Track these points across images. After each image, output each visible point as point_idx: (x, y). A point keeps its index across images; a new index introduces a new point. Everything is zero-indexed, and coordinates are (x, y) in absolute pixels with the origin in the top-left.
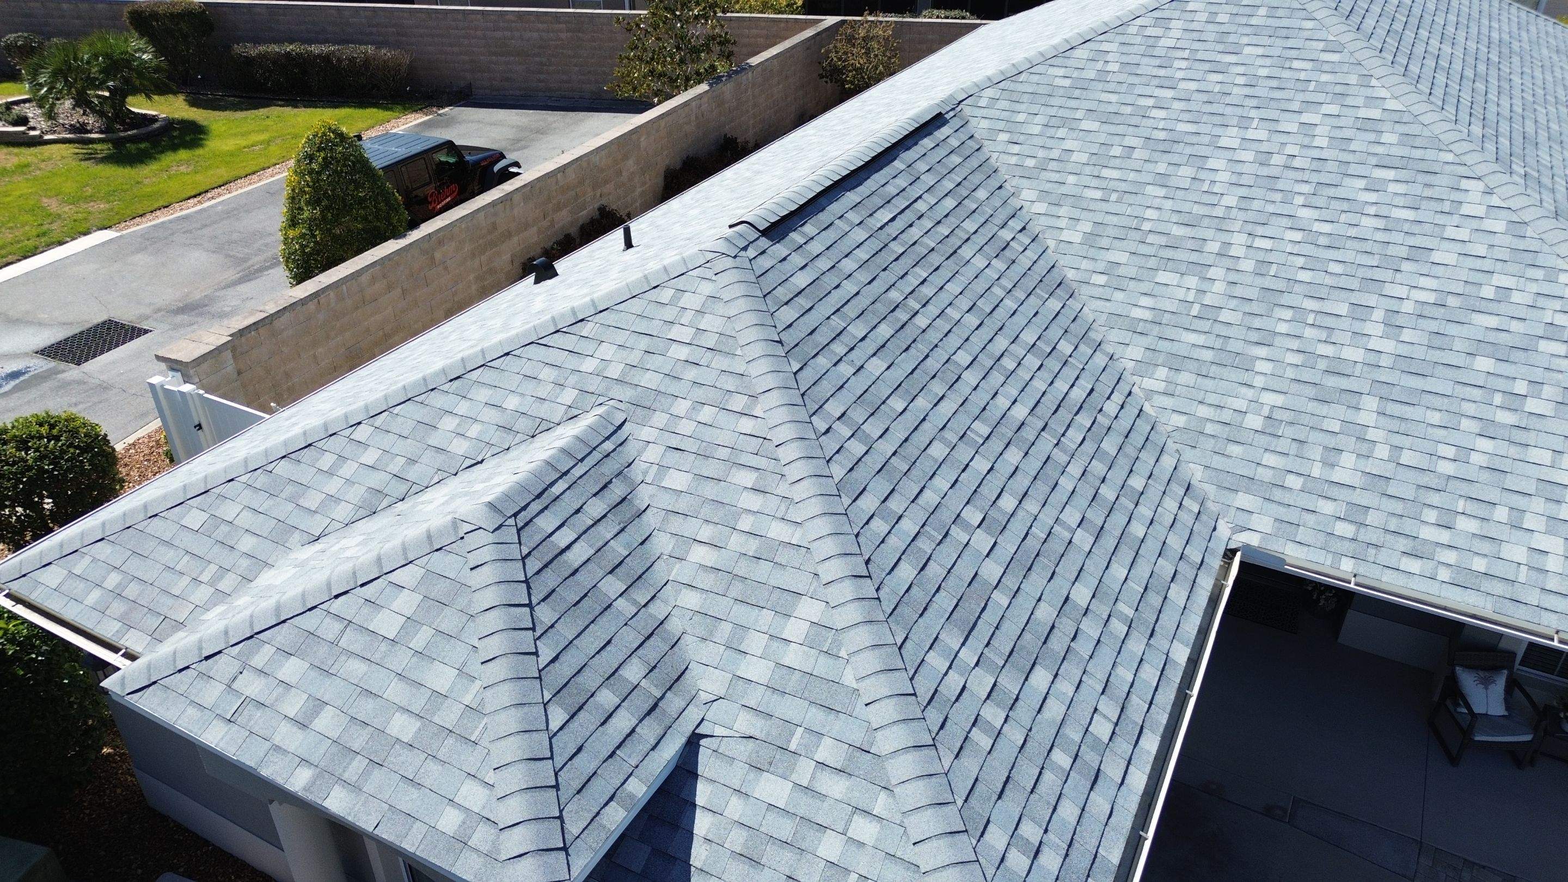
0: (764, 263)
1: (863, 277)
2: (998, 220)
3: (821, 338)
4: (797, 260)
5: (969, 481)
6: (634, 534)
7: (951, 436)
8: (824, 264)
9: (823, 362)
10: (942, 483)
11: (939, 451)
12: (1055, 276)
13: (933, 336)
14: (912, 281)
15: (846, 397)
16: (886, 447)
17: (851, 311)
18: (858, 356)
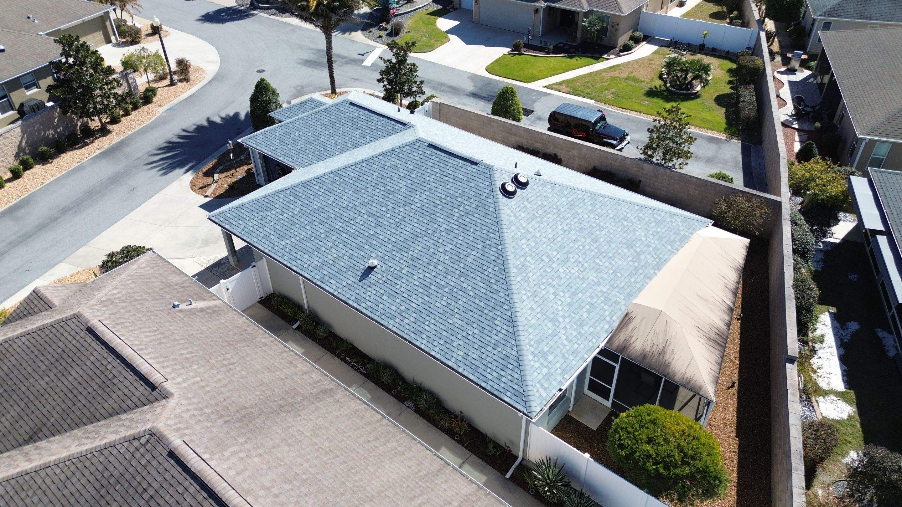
0: (344, 104)
1: (345, 116)
2: (372, 136)
4: (346, 107)
7: (314, 130)
8: (346, 111)
14: (348, 123)
17: (337, 116)
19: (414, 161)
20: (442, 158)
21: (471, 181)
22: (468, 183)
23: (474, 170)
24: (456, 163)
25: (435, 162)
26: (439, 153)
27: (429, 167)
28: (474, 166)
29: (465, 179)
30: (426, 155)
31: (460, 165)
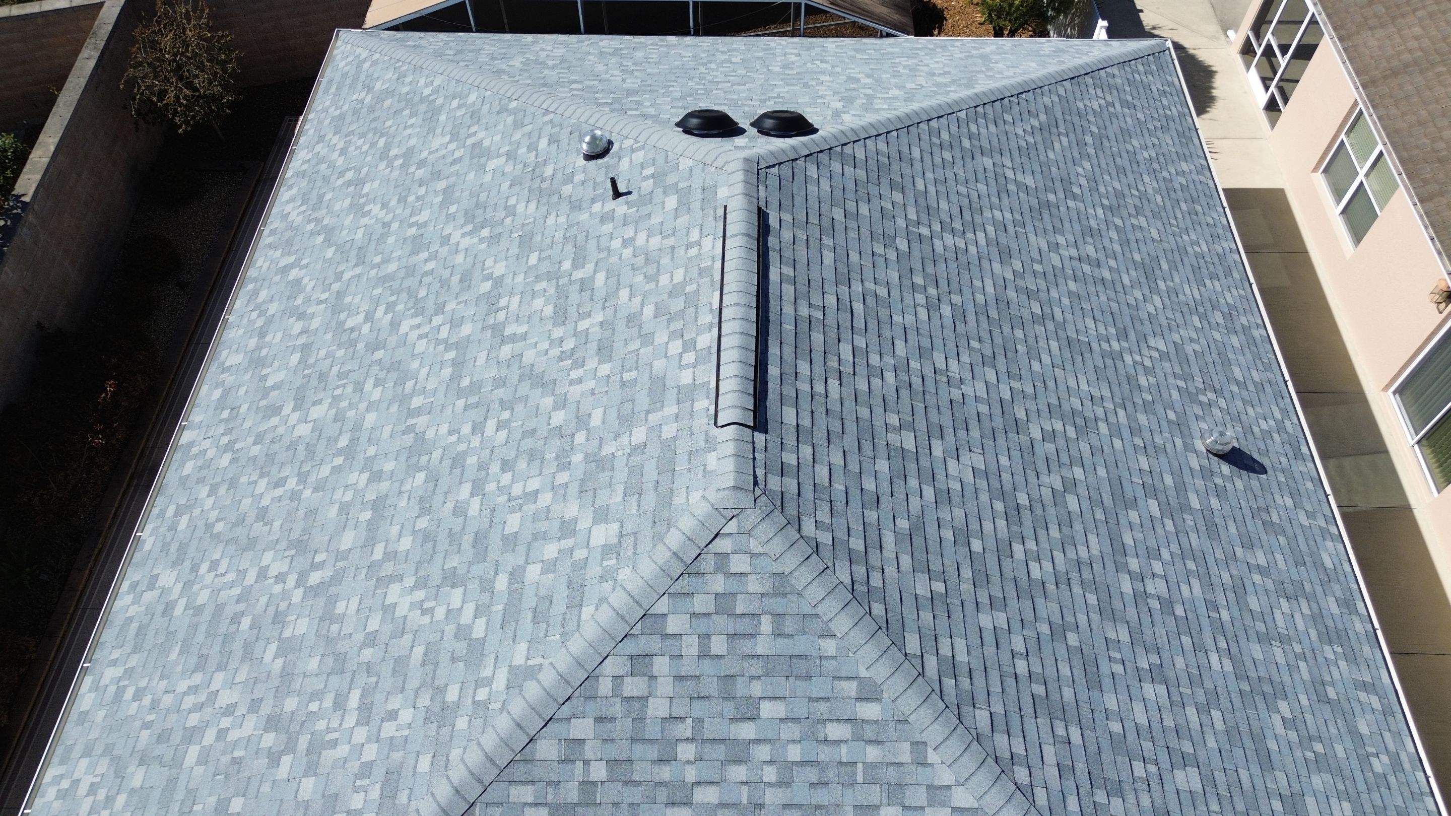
19: (854, 467)
20: (788, 350)
21: (826, 222)
22: (839, 228)
23: (787, 217)
24: (789, 290)
25: (819, 369)
26: (773, 371)
27: (848, 392)
28: (773, 221)
29: (828, 241)
30: (806, 422)
31: (788, 271)
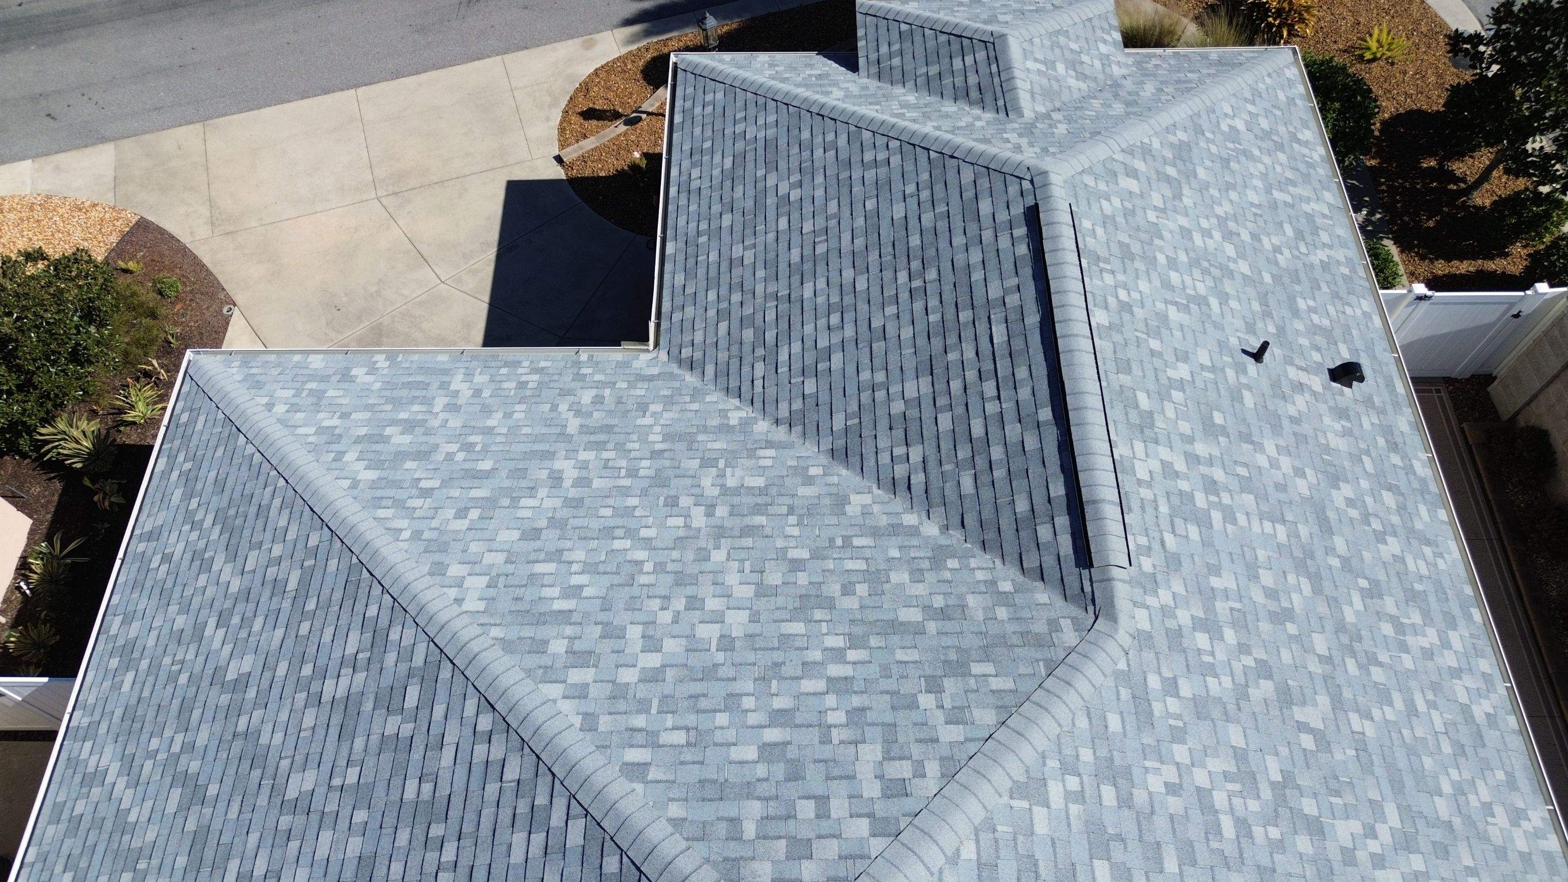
0: (1013, 189)
1: (960, 259)
2: (932, 464)
3: (939, 187)
4: (1002, 216)
5: (807, 209)
6: (949, 91)
7: (832, 223)
8: (987, 235)
9: (925, 176)
10: (819, 193)
11: (833, 207)
12: (855, 460)
13: (888, 275)
14: (933, 302)
15: (896, 176)
16: (857, 174)
17: (942, 225)
18: (912, 202)
